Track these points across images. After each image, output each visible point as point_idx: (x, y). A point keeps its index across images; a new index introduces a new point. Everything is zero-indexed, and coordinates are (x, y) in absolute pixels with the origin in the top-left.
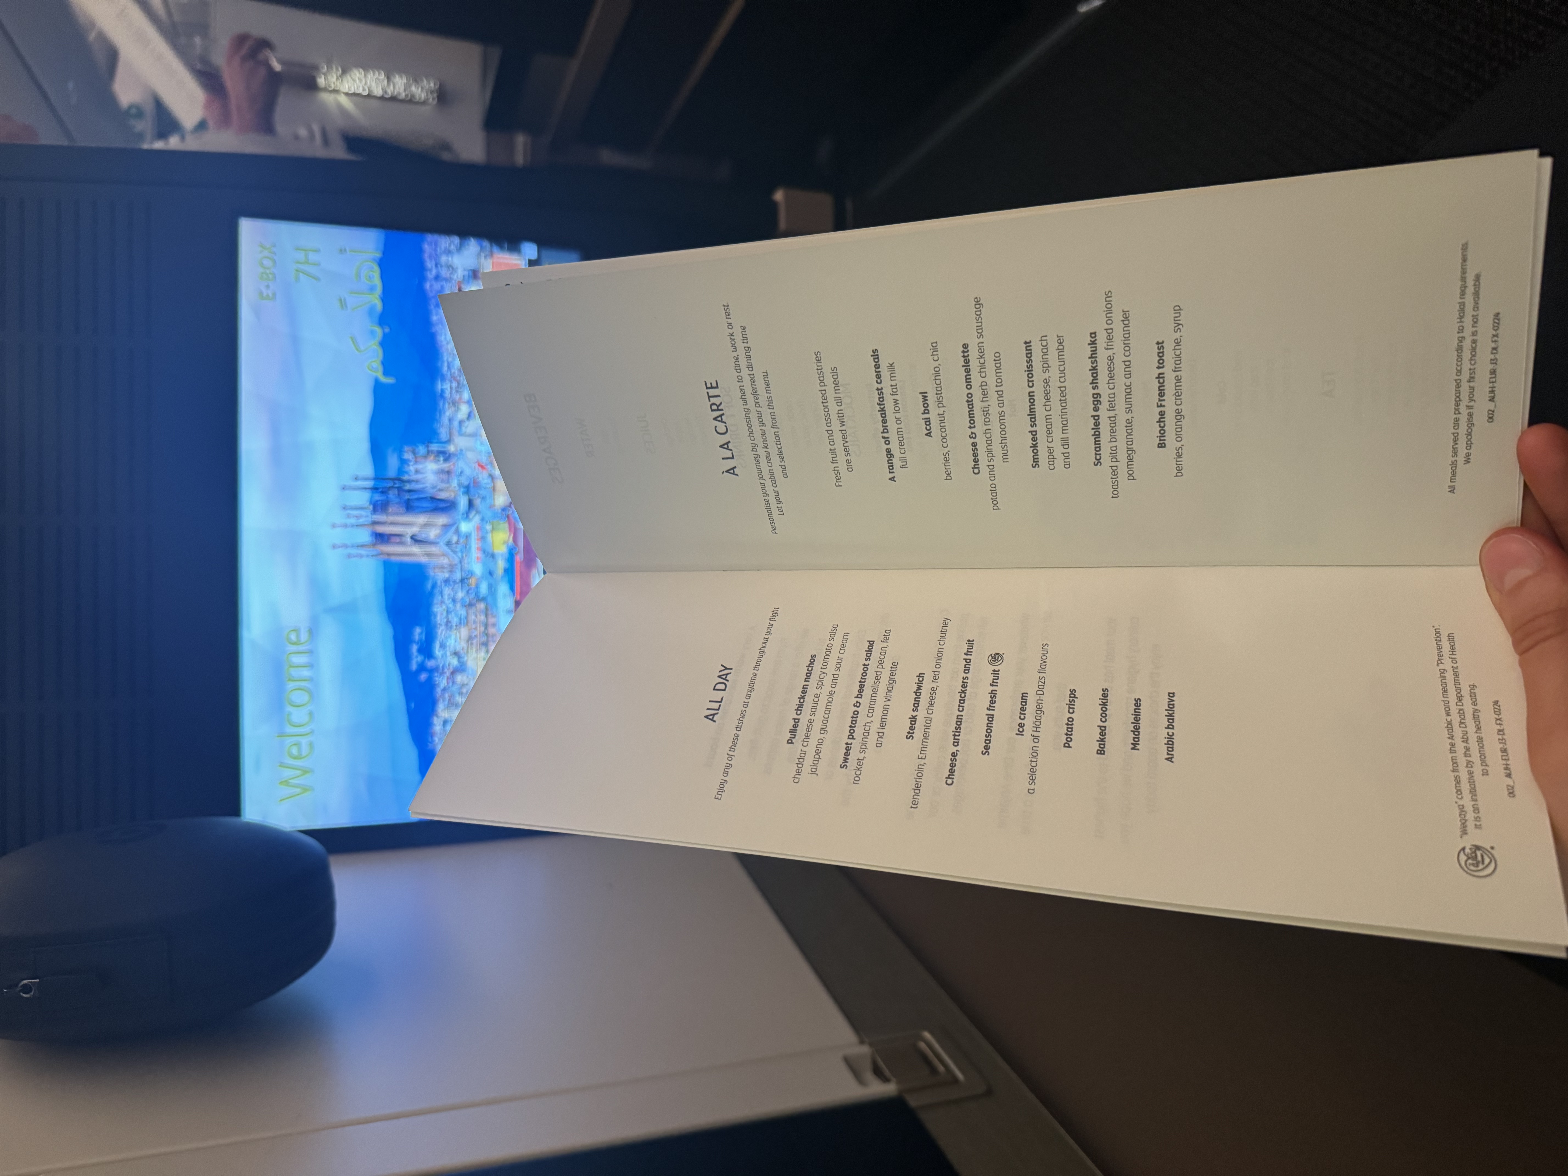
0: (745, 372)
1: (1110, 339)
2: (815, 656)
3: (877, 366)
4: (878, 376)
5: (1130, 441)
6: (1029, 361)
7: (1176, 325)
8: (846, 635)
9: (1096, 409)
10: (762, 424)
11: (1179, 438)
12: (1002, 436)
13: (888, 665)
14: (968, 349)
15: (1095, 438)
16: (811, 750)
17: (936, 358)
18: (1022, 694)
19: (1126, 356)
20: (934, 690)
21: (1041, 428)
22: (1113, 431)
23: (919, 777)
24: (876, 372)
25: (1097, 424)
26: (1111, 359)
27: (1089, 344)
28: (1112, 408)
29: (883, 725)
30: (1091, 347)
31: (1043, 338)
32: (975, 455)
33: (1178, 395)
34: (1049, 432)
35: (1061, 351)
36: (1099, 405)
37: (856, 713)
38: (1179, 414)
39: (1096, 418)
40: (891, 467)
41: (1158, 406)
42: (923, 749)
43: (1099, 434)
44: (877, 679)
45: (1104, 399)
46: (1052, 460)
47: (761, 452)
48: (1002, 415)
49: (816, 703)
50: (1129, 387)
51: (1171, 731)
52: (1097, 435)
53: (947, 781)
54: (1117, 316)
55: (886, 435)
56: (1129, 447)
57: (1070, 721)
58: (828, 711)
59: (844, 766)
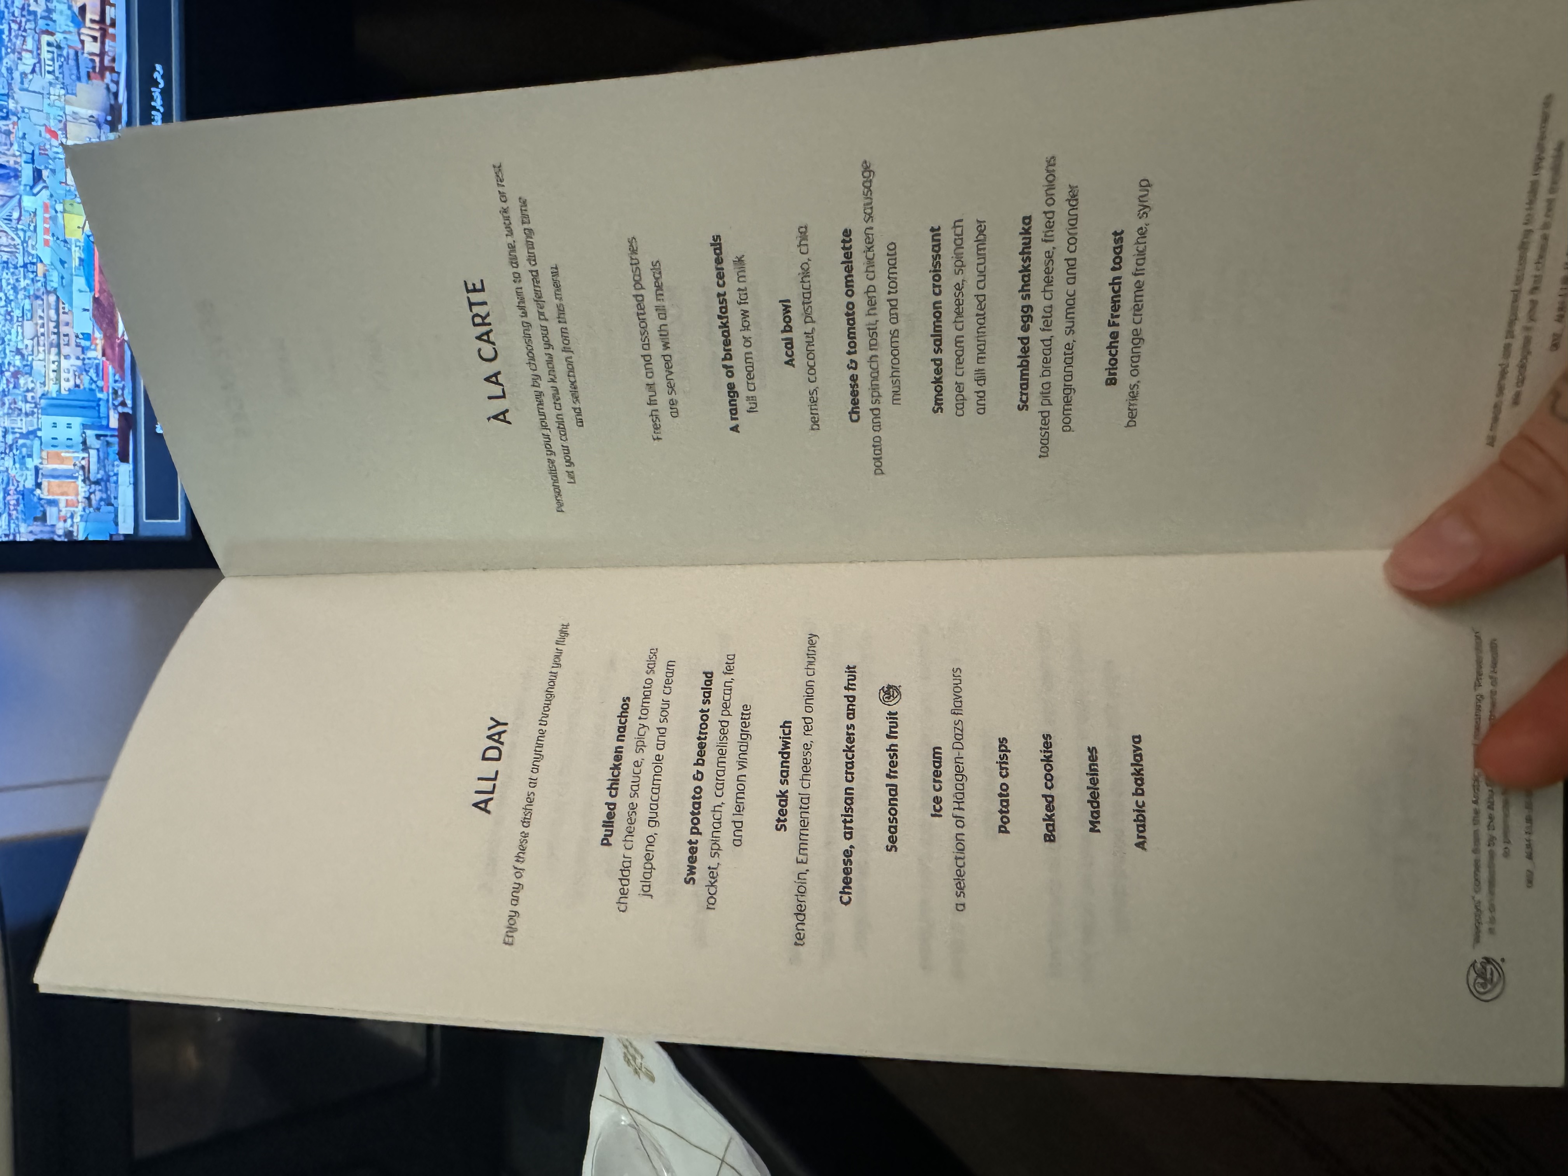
0: (524, 267)
1: (1050, 226)
2: (628, 698)
3: (719, 261)
4: (720, 276)
5: (1069, 376)
6: (937, 257)
7: (1142, 207)
8: (670, 665)
9: (1025, 329)
10: (548, 345)
11: (1135, 370)
12: (894, 366)
13: (736, 709)
14: (851, 237)
15: (1021, 371)
16: (638, 854)
17: (804, 249)
18: (934, 749)
19: (1071, 252)
20: (807, 747)
21: (948, 357)
22: (1047, 361)
23: (803, 894)
24: (717, 269)
25: (1025, 351)
26: (1050, 257)
27: (1021, 234)
28: (1047, 327)
29: (739, 809)
30: (1024, 238)
31: (957, 224)
32: (854, 394)
33: (1137, 309)
34: (959, 360)
35: (981, 242)
36: (1029, 323)
37: (698, 790)
38: (1137, 338)
39: (1025, 341)
40: (734, 412)
41: (1109, 325)
42: (802, 848)
43: (1027, 366)
44: (724, 734)
45: (1037, 314)
46: (960, 404)
47: (545, 386)
48: (894, 334)
49: (636, 775)
50: (1072, 296)
51: (1140, 799)
52: (1024, 366)
53: (841, 897)
54: (1061, 194)
55: (727, 363)
56: (1068, 383)
57: (1004, 787)
58: (656, 787)
59: (690, 879)
